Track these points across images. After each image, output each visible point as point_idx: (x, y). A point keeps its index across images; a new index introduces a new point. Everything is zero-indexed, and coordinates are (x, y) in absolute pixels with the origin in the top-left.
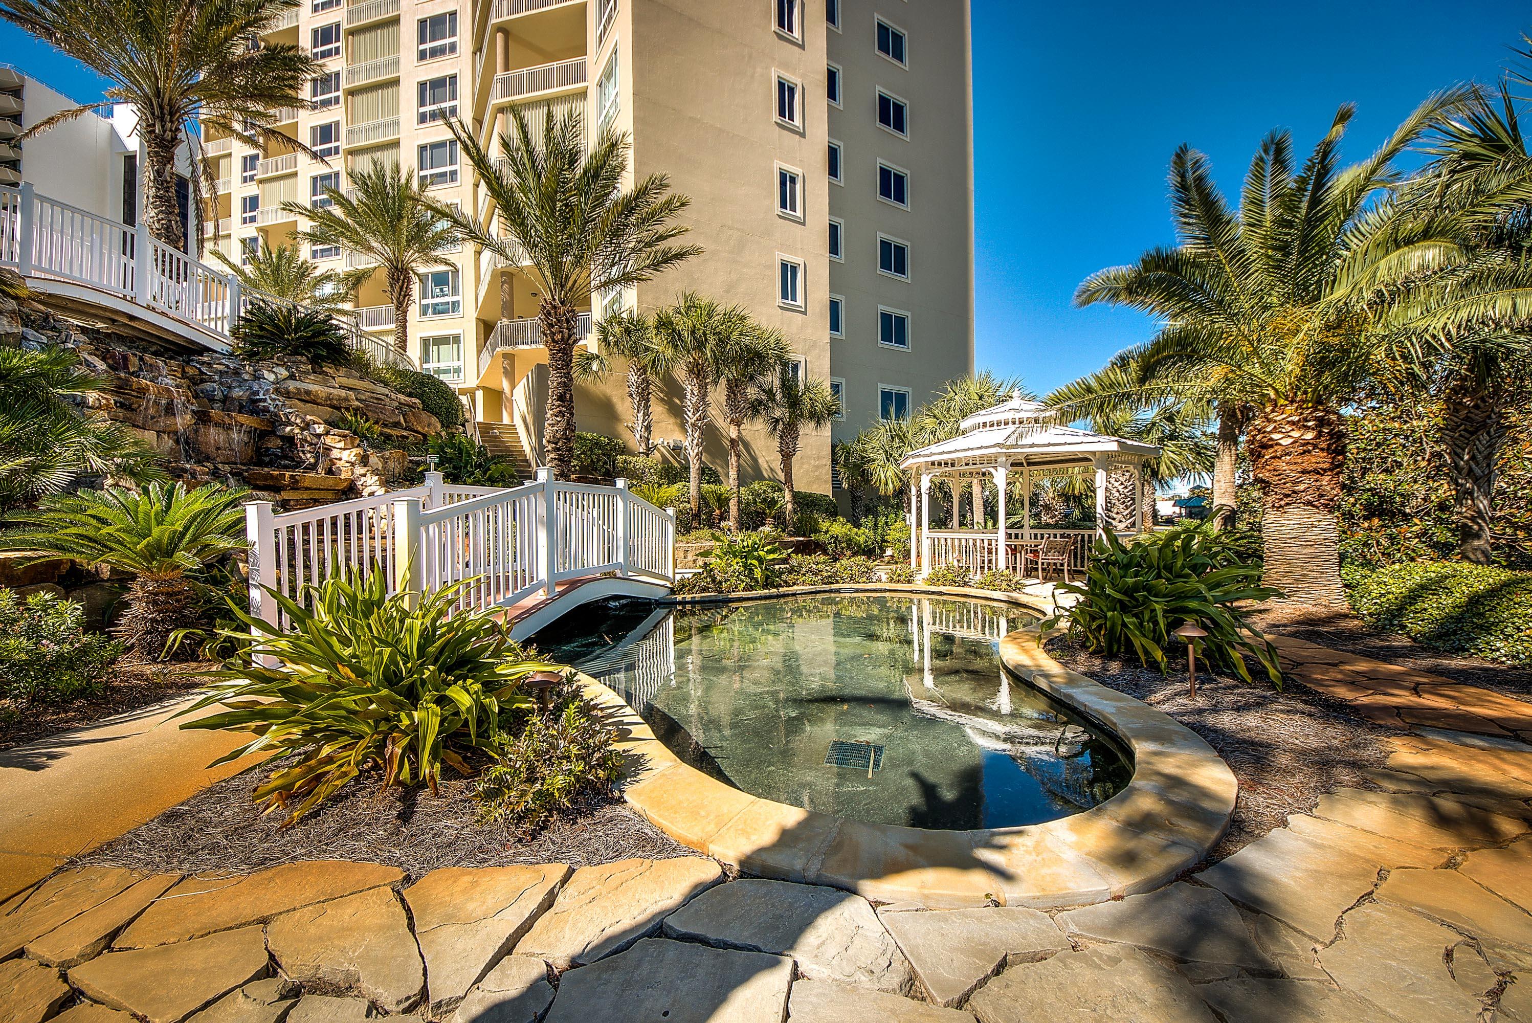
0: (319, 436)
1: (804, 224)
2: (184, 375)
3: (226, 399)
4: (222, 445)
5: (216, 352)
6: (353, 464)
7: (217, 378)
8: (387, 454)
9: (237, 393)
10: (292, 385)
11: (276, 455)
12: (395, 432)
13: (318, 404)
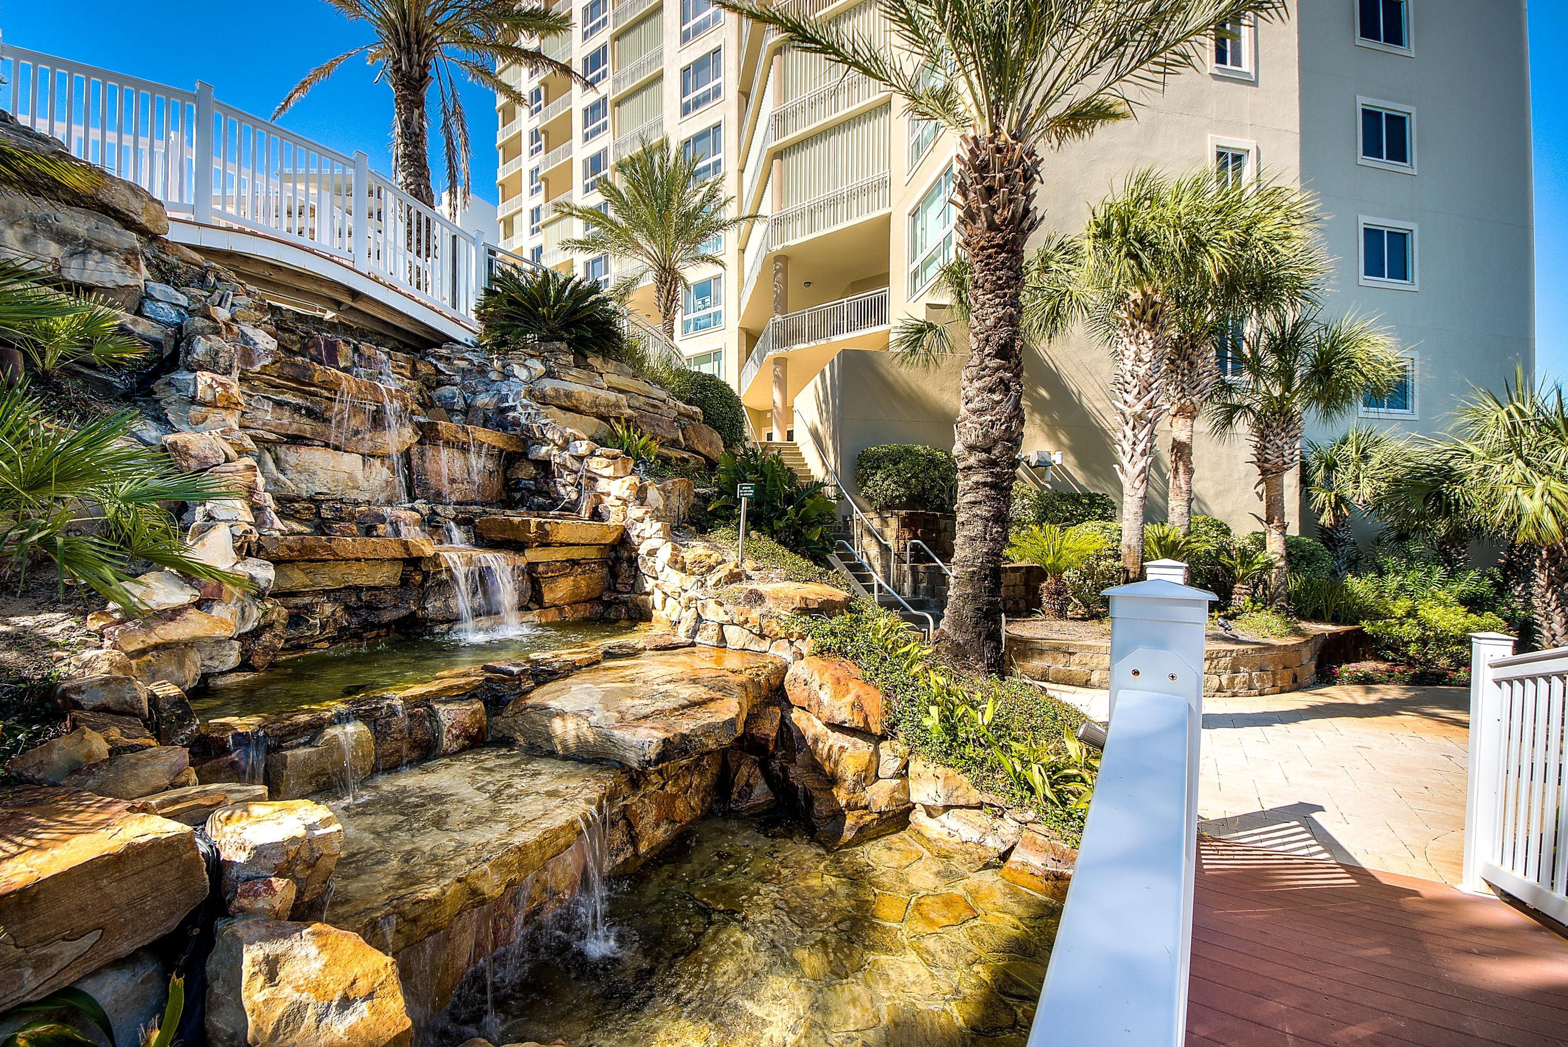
0: (580, 459)
1: (1255, 83)
2: (415, 374)
3: (468, 410)
4: (457, 475)
5: (459, 343)
6: (625, 502)
7: (458, 379)
8: (669, 483)
9: (483, 400)
10: (549, 385)
11: (529, 490)
12: (674, 454)
13: (581, 413)
